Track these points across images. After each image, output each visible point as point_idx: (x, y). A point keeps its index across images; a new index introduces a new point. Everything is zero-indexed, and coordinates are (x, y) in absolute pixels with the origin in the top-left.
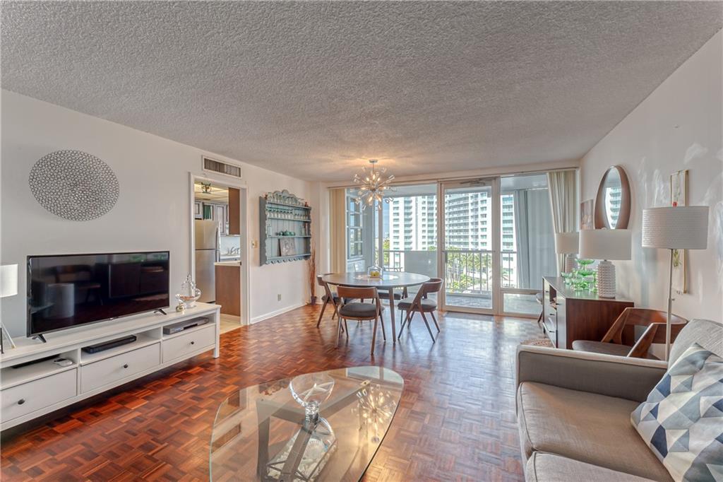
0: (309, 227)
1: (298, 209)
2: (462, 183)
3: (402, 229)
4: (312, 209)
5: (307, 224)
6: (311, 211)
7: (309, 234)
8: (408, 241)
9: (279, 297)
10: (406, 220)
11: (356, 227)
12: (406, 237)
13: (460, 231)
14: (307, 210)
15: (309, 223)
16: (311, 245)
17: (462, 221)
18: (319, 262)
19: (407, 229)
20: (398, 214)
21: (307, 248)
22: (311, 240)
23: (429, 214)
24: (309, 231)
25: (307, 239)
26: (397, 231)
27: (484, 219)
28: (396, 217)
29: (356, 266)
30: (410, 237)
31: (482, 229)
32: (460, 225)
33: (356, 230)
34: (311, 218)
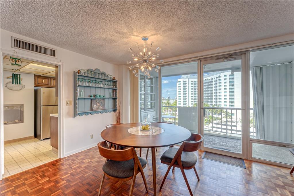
0: (116, 92)
1: (108, 81)
2: (217, 59)
3: (182, 95)
4: (118, 81)
5: (115, 90)
6: (117, 83)
7: (116, 97)
8: (185, 100)
9: (92, 137)
10: (184, 92)
11: (151, 93)
12: (184, 99)
13: (209, 96)
14: (114, 82)
15: (116, 90)
16: (117, 103)
17: (209, 92)
18: (122, 114)
19: (184, 95)
20: (180, 89)
21: (115, 105)
22: (117, 100)
23: (194, 89)
24: (116, 94)
25: (115, 100)
26: (180, 96)
27: (220, 91)
28: (180, 90)
29: (149, 115)
30: (186, 99)
31: (219, 96)
32: (209, 93)
33: (151, 95)
34: (117, 87)
